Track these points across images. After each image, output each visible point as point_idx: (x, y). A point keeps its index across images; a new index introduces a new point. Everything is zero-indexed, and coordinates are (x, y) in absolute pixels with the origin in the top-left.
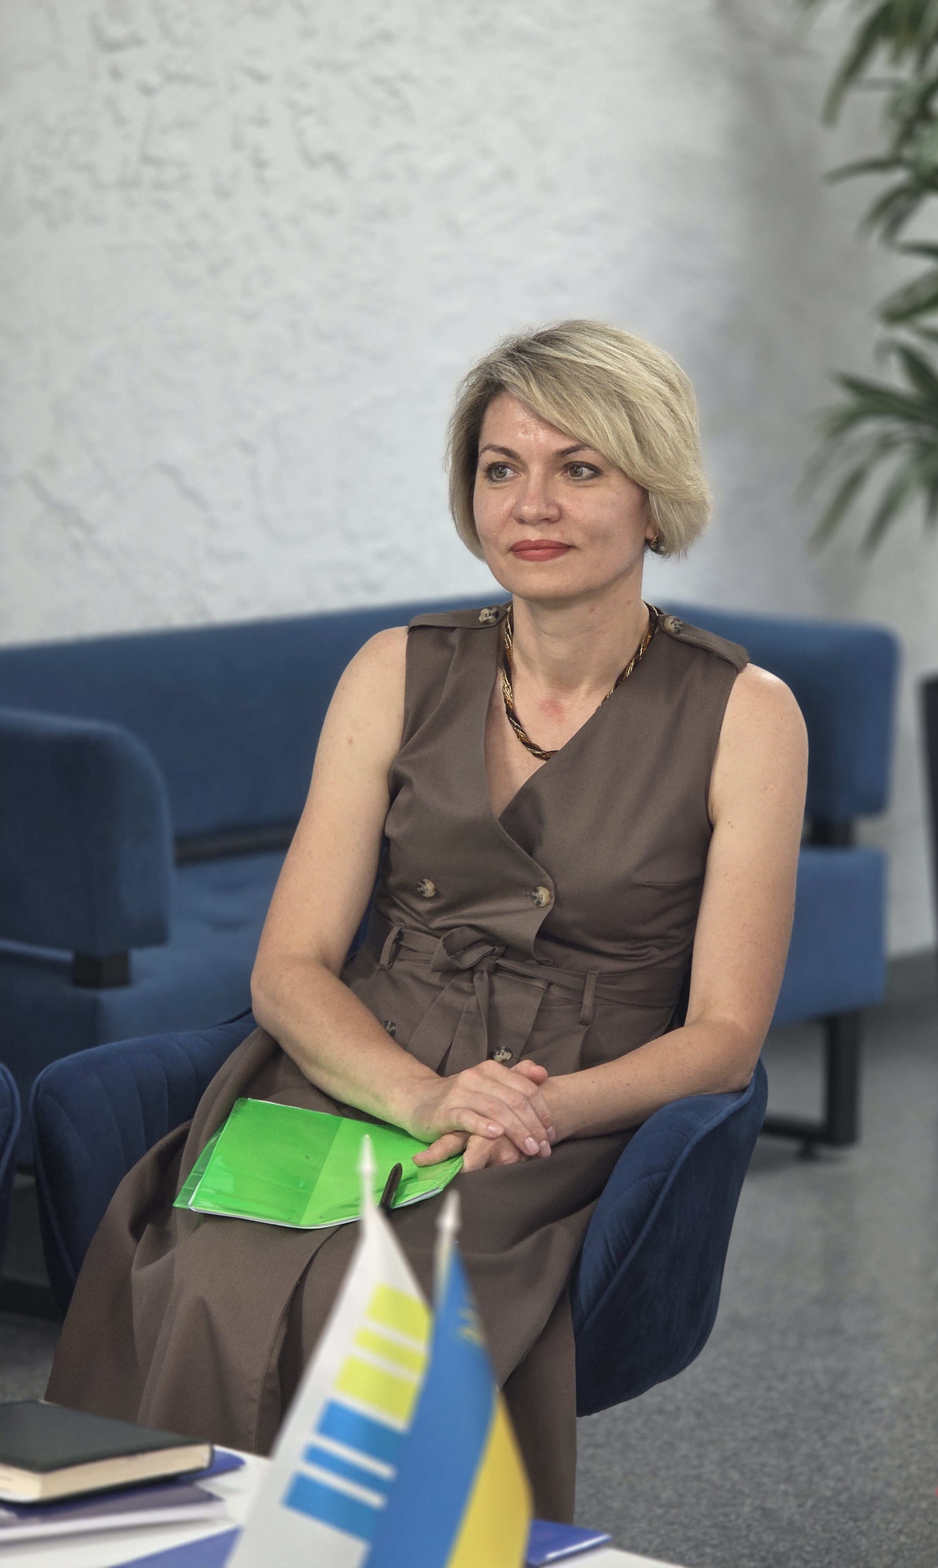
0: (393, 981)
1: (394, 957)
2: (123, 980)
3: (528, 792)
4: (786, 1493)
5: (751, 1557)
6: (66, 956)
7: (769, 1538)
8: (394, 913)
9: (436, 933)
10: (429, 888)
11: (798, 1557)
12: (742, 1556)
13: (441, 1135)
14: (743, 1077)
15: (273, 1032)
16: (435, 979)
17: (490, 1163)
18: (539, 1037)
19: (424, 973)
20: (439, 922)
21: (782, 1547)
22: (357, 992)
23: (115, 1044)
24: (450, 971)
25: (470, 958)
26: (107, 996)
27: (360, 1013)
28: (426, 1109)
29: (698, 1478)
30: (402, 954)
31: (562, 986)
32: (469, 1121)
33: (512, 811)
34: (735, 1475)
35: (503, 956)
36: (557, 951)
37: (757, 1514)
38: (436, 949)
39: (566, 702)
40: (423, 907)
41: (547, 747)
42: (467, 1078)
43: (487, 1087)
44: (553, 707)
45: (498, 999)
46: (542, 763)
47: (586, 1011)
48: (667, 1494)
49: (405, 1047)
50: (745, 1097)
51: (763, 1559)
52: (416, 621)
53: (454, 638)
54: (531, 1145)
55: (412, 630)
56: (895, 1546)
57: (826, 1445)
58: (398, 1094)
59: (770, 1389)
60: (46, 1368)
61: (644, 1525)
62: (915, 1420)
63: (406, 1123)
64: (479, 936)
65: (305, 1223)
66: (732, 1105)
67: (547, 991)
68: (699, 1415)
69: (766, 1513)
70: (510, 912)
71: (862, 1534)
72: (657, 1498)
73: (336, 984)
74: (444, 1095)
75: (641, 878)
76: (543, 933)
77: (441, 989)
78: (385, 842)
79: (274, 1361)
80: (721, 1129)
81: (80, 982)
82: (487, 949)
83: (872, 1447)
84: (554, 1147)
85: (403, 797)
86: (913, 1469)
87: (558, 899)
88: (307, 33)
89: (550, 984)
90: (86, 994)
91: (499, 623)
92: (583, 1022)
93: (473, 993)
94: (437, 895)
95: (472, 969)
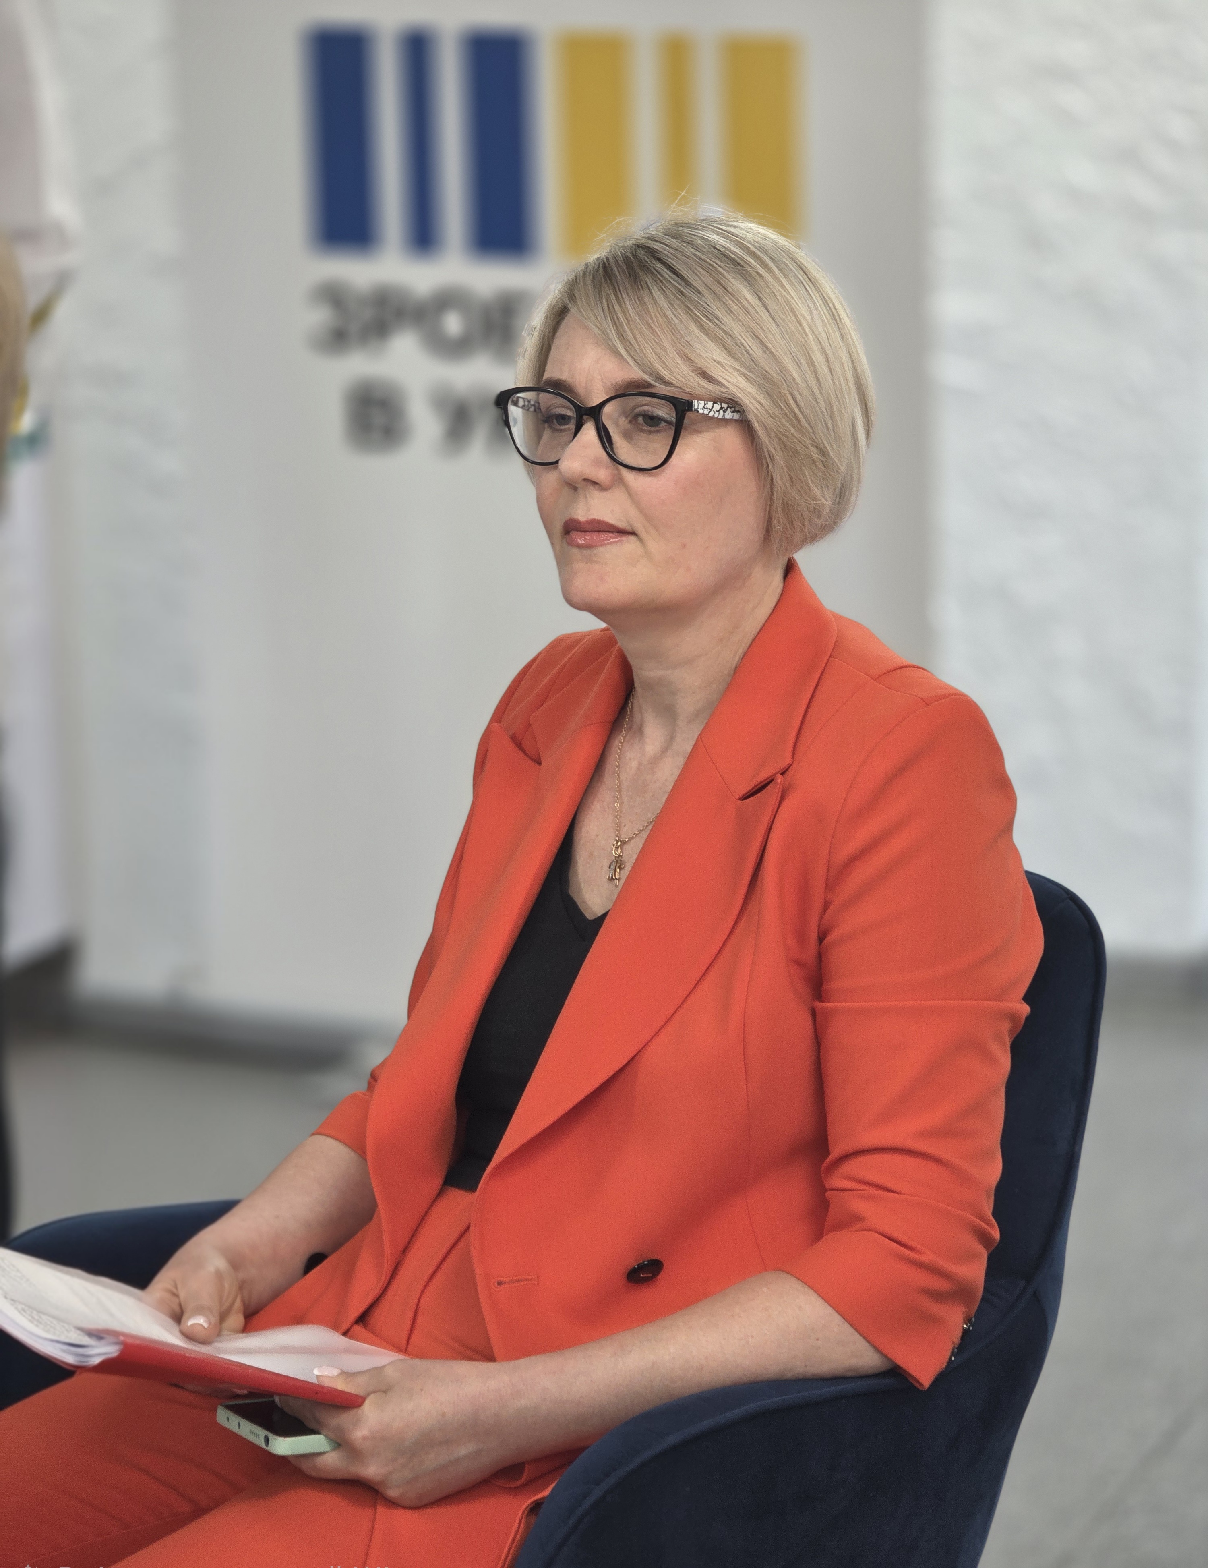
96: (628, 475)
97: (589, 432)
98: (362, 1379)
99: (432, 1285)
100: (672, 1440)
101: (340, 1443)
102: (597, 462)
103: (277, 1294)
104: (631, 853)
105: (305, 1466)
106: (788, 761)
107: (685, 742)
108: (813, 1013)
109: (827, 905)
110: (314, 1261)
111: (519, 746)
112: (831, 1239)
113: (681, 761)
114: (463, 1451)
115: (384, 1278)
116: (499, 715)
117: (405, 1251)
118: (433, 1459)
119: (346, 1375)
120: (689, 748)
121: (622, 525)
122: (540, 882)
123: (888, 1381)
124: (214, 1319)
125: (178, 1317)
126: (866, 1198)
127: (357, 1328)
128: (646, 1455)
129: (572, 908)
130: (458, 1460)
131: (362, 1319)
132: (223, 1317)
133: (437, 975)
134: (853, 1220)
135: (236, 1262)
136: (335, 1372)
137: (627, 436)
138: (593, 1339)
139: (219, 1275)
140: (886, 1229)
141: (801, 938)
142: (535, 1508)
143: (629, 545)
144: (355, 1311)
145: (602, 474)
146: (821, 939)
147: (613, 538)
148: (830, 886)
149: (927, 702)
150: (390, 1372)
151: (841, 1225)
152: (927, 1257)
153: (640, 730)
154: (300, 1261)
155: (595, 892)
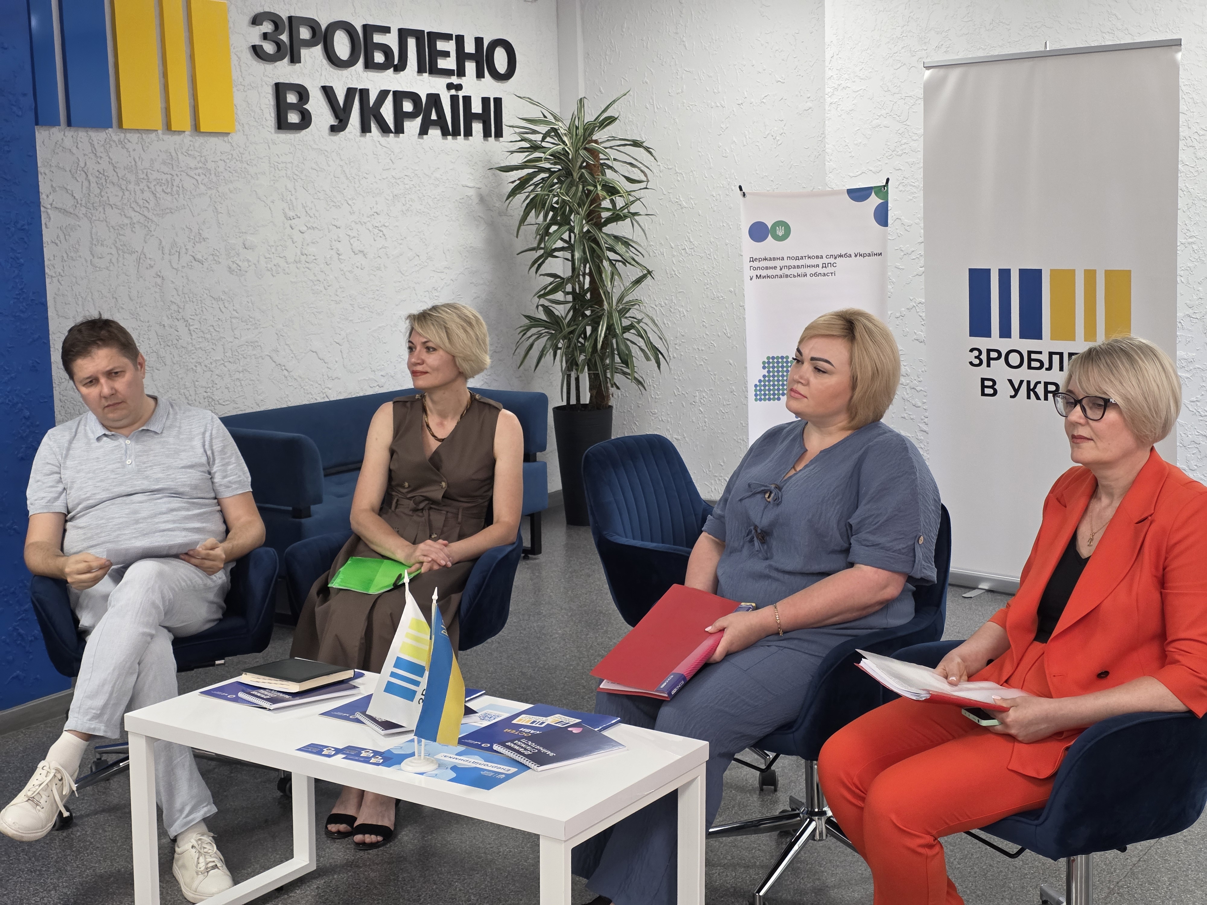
0: (397, 515)
1: (396, 507)
2: (309, 516)
3: (436, 452)
4: (529, 666)
5: (519, 688)
6: (290, 508)
7: (524, 681)
8: (394, 493)
9: (410, 499)
10: (406, 484)
11: (534, 687)
12: (516, 688)
13: (414, 564)
14: (513, 538)
15: (358, 534)
16: (411, 513)
17: (430, 570)
18: (445, 529)
19: (407, 511)
20: (409, 495)
21: (529, 684)
22: (385, 519)
23: (307, 540)
24: (415, 510)
25: (422, 506)
26: (303, 520)
27: (386, 526)
28: (409, 556)
29: (501, 663)
30: (399, 506)
31: (452, 513)
32: (422, 558)
33: (432, 459)
34: (512, 662)
35: (432, 504)
36: (450, 502)
37: (520, 674)
38: (411, 504)
39: (446, 423)
40: (404, 491)
41: (440, 437)
42: (422, 546)
43: (427, 548)
44: (441, 424)
45: (432, 518)
46: (440, 443)
47: (460, 520)
48: (491, 669)
49: (402, 536)
50: (515, 546)
51: (523, 688)
52: (395, 399)
53: (408, 404)
54: (443, 563)
55: (394, 403)
56: (564, 681)
57: (540, 650)
58: (399, 551)
59: (521, 633)
60: (290, 640)
61: (485, 680)
62: (567, 640)
63: (402, 560)
64: (423, 498)
65: (370, 592)
66: (510, 549)
67: (447, 514)
68: (499, 643)
69: (523, 674)
70: (433, 491)
71: (553, 678)
72: (488, 671)
73: (378, 517)
74: (414, 551)
75: (474, 477)
76: (444, 497)
77: (412, 516)
78: (390, 471)
79: (363, 634)
80: (506, 557)
81: (294, 517)
82: (427, 502)
83: (554, 650)
84: (453, 565)
85: (395, 456)
86: (568, 656)
87: (448, 485)
88: (352, 213)
89: (447, 512)
90: (297, 520)
91: (422, 399)
92: (459, 523)
93: (422, 517)
94: (409, 486)
95: (422, 509)
96: (1090, 422)
97: (1078, 408)
98: (1009, 702)
99: (1030, 672)
100: (1115, 729)
101: (1003, 722)
102: (1080, 417)
103: (978, 671)
104: (1098, 537)
105: (991, 729)
106: (1152, 512)
107: (1116, 504)
108: (1161, 593)
109: (1166, 558)
110: (989, 662)
111: (1059, 502)
112: (1168, 668)
113: (1114, 510)
114: (1043, 726)
115: (1014, 669)
116: (1052, 491)
117: (1021, 660)
118: (1032, 729)
119: (1004, 699)
120: (1117, 505)
121: (1088, 437)
122: (1066, 546)
123: (1188, 714)
124: (958, 678)
125: (946, 677)
126: (1180, 655)
127: (1005, 684)
128: (1106, 734)
129: (1077, 555)
130: (1041, 729)
131: (1006, 681)
132: (961, 677)
133: (1032, 574)
134: (1176, 662)
135: (964, 660)
136: (1000, 698)
137: (1091, 408)
138: (1084, 694)
139: (958, 663)
140: (1188, 665)
141: (1157, 568)
142: (1067, 749)
143: (1091, 443)
144: (1005, 679)
145: (1082, 421)
146: (1164, 569)
147: (1087, 441)
148: (1167, 552)
149: (1201, 494)
150: (1018, 700)
151: (1172, 663)
152: (1203, 675)
153: (1100, 499)
154: (985, 661)
155: (1085, 550)
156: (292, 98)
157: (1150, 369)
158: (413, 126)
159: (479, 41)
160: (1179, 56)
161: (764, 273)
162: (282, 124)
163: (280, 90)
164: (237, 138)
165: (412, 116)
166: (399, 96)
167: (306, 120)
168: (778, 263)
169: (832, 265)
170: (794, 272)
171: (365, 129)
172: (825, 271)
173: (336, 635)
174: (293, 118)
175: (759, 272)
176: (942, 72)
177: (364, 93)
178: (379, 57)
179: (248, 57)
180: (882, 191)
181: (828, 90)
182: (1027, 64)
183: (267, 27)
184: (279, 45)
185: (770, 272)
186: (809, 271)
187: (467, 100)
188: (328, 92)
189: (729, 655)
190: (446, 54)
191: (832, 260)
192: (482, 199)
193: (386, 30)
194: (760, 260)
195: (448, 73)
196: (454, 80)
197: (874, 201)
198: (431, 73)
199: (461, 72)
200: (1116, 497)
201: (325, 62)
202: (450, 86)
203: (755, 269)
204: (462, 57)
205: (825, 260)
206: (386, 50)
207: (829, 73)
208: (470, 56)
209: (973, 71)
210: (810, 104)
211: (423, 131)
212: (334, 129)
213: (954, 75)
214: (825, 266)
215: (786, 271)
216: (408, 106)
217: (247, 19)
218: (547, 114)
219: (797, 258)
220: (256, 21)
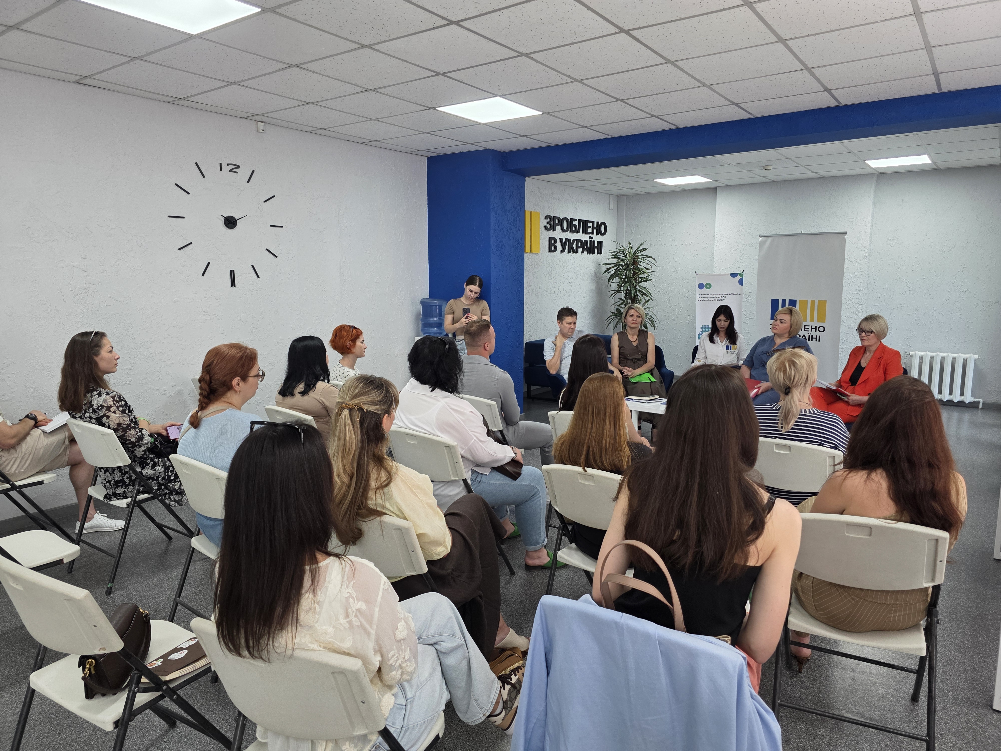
10: (629, 355)
20: (630, 358)
33: (636, 347)
88: (564, 278)
97: (864, 333)
104: (867, 362)
106: (882, 357)
111: (854, 354)
113: (871, 356)
122: (857, 365)
129: (860, 367)
141: (883, 370)
143: (866, 341)
145: (865, 336)
146: (886, 369)
148: (887, 365)
155: (863, 365)
156: (553, 242)
157: (881, 321)
158: (580, 250)
159: (598, 223)
160: (846, 237)
161: (702, 299)
162: (550, 250)
163: (550, 239)
164: (540, 254)
165: (580, 247)
166: (577, 241)
167: (556, 248)
168: (707, 296)
169: (725, 297)
170: (712, 299)
171: (569, 252)
172: (722, 299)
173: (642, 389)
174: (553, 248)
175: (701, 299)
176: (765, 238)
177: (569, 240)
178: (574, 229)
179: (543, 229)
180: (741, 274)
181: (715, 241)
182: (796, 237)
183: (548, 220)
184: (550, 225)
185: (704, 299)
186: (717, 299)
187: (594, 241)
188: (561, 239)
189: (762, 393)
190: (590, 227)
191: (724, 296)
192: (595, 274)
193: (576, 220)
194: (701, 295)
195: (589, 233)
196: (591, 235)
197: (739, 277)
198: (586, 233)
199: (593, 233)
200: (872, 352)
201: (561, 230)
202: (590, 238)
203: (700, 298)
204: (593, 228)
205: (722, 296)
206: (575, 226)
207: (716, 236)
208: (595, 228)
209: (777, 238)
210: (707, 245)
211: (583, 252)
212: (562, 252)
213: (770, 240)
214: (722, 297)
215: (709, 299)
216: (579, 244)
217: (544, 217)
218: (621, 247)
219: (713, 295)
220: (546, 218)
